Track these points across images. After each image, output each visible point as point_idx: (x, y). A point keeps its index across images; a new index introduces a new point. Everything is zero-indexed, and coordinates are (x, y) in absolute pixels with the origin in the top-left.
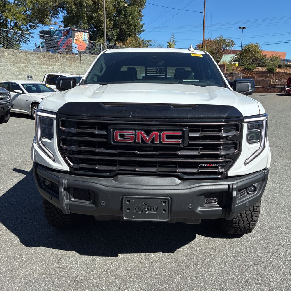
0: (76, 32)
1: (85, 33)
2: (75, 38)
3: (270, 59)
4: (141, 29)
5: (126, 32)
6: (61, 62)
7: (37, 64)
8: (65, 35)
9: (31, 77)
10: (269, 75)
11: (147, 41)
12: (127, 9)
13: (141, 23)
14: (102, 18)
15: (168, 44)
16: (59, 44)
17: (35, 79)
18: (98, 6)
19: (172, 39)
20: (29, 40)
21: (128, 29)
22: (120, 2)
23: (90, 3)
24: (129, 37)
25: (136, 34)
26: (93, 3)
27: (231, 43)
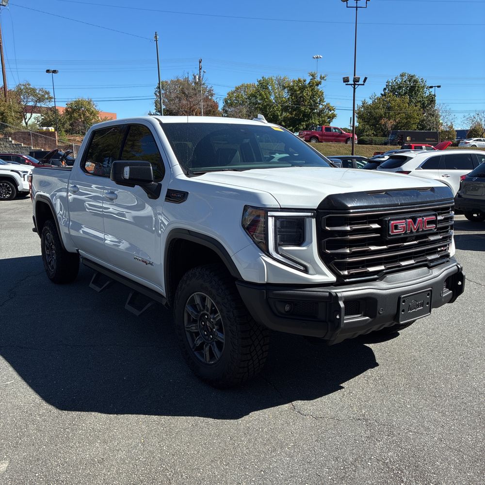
27: (46, 96)
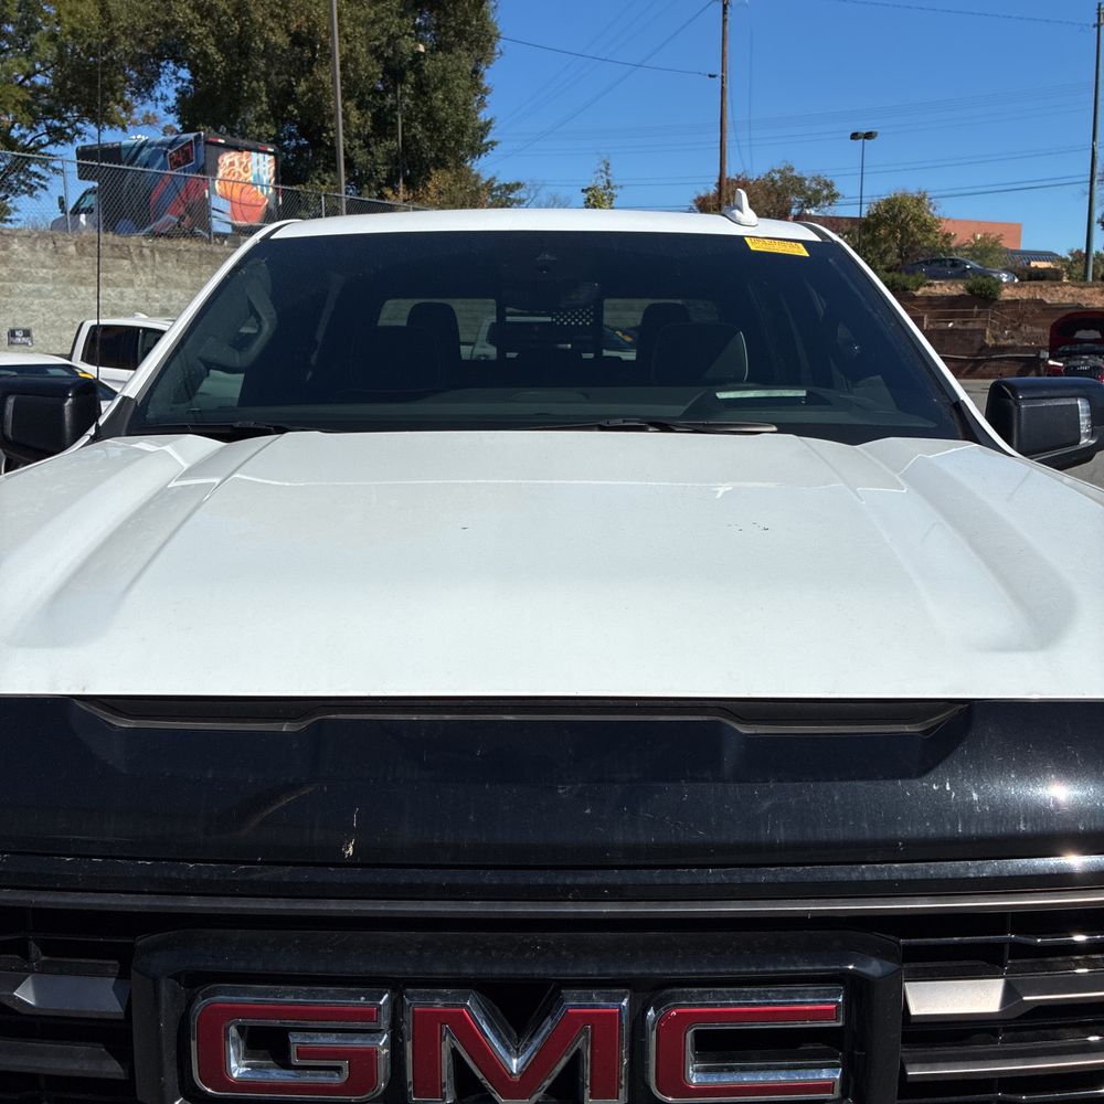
0: (221, 149)
1: (261, 155)
2: (220, 175)
3: (966, 249)
4: (482, 137)
5: (422, 153)
6: (153, 271)
7: (53, 278)
8: (177, 164)
9: (27, 333)
10: (976, 309)
11: (505, 185)
12: (427, 64)
13: (483, 116)
14: (329, 100)
15: (586, 196)
16: (154, 198)
17: (41, 341)
18: (314, 51)
19: (604, 175)
20: (42, 186)
21: (431, 139)
22: (397, 38)
23: (280, 41)
24: (436, 169)
25: (463, 159)
26: (291, 41)
27: (825, 192)
